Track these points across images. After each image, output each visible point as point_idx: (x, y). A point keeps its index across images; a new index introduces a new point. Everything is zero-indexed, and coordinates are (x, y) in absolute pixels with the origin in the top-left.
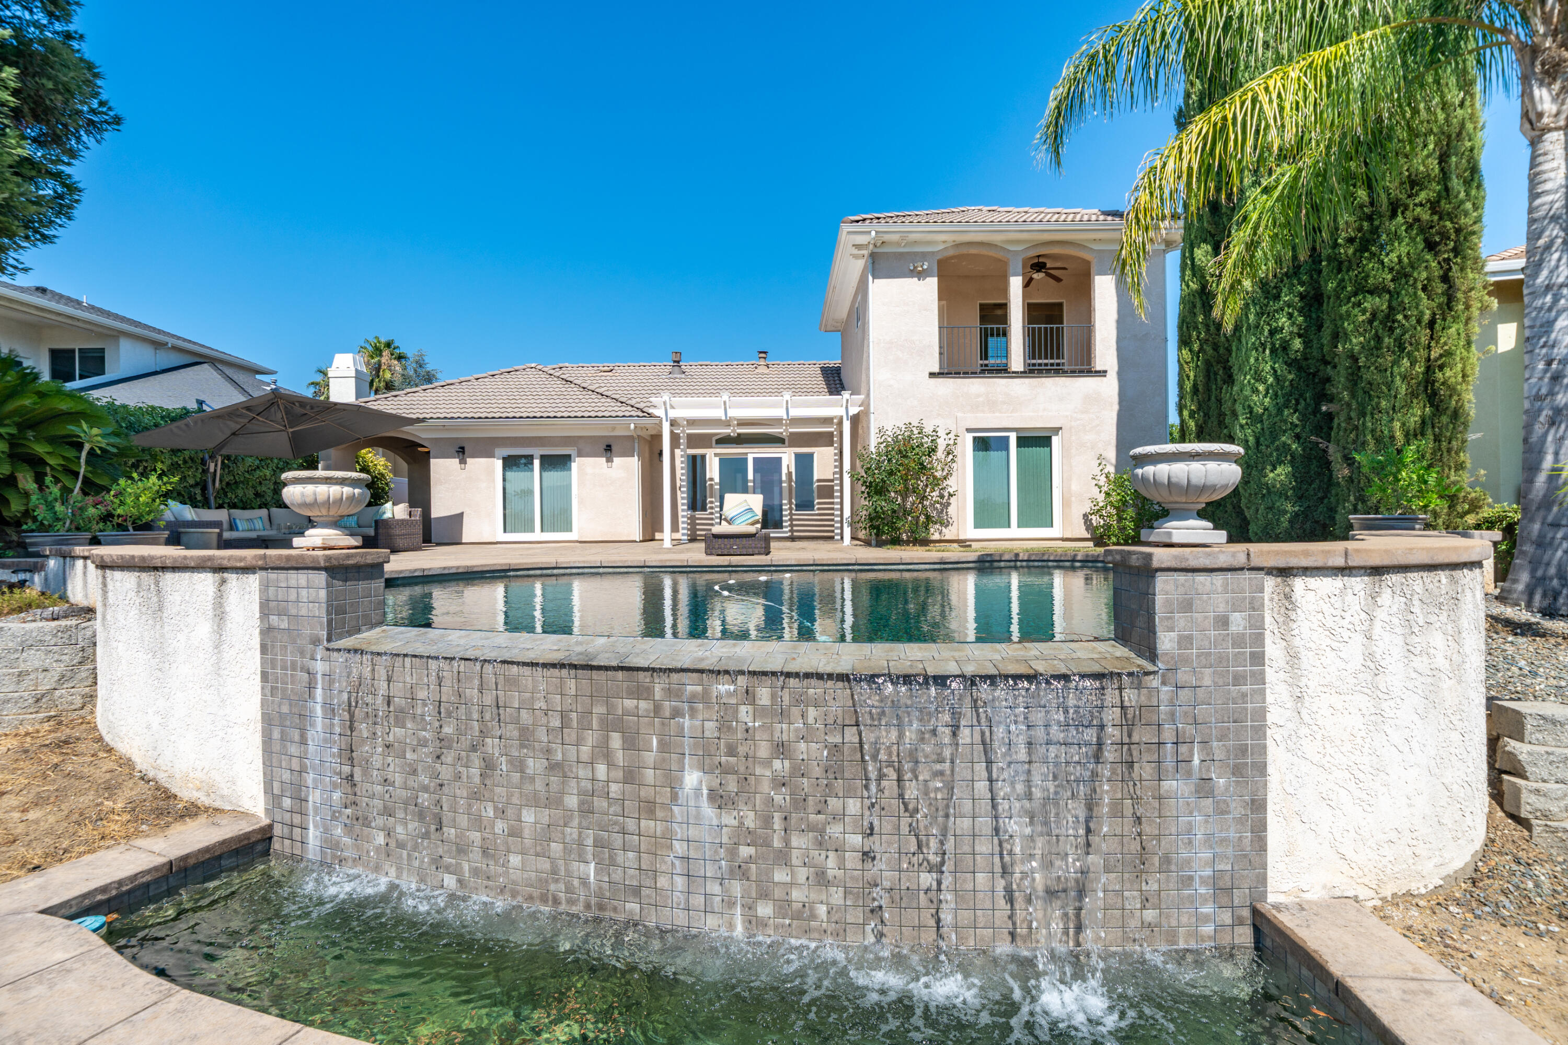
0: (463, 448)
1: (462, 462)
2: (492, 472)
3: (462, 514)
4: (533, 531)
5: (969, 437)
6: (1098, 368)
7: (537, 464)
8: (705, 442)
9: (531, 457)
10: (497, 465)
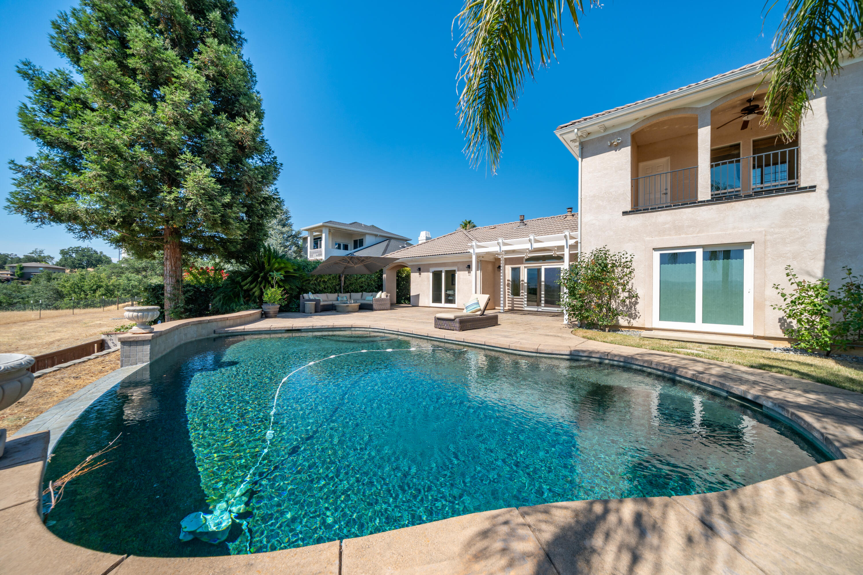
0: (420, 268)
1: (420, 274)
2: (429, 278)
3: (419, 295)
4: (441, 302)
5: (657, 255)
6: (802, 185)
7: (443, 274)
8: (520, 261)
9: (441, 271)
10: (431, 275)
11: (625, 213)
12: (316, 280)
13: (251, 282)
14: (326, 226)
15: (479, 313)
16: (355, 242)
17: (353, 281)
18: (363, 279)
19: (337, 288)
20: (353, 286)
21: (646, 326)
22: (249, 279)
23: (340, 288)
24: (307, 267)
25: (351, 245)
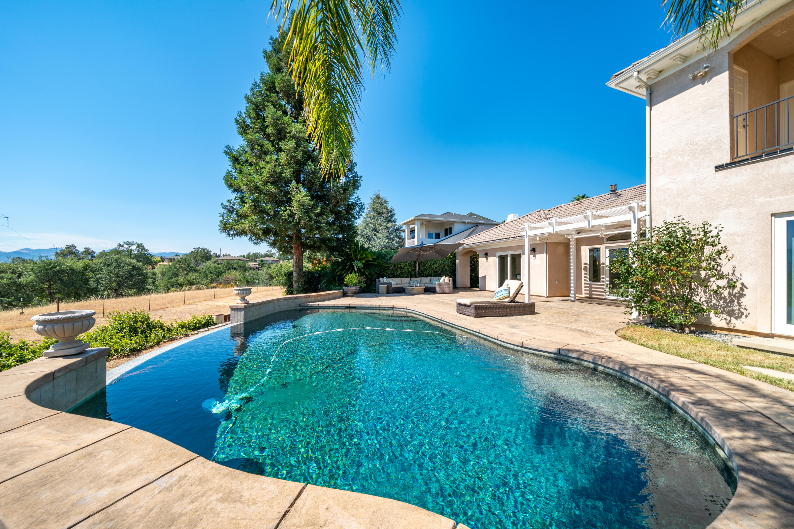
0: (487, 253)
1: (487, 259)
2: (495, 263)
3: (486, 276)
7: (509, 258)
8: (598, 240)
9: (507, 256)
10: (497, 260)
11: (719, 168)
12: (394, 266)
13: (342, 270)
14: (418, 219)
15: (507, 300)
16: (446, 230)
17: (427, 266)
18: (437, 265)
19: (413, 273)
20: (428, 271)
21: (759, 331)
22: (340, 268)
23: (416, 273)
24: (387, 256)
25: (442, 234)
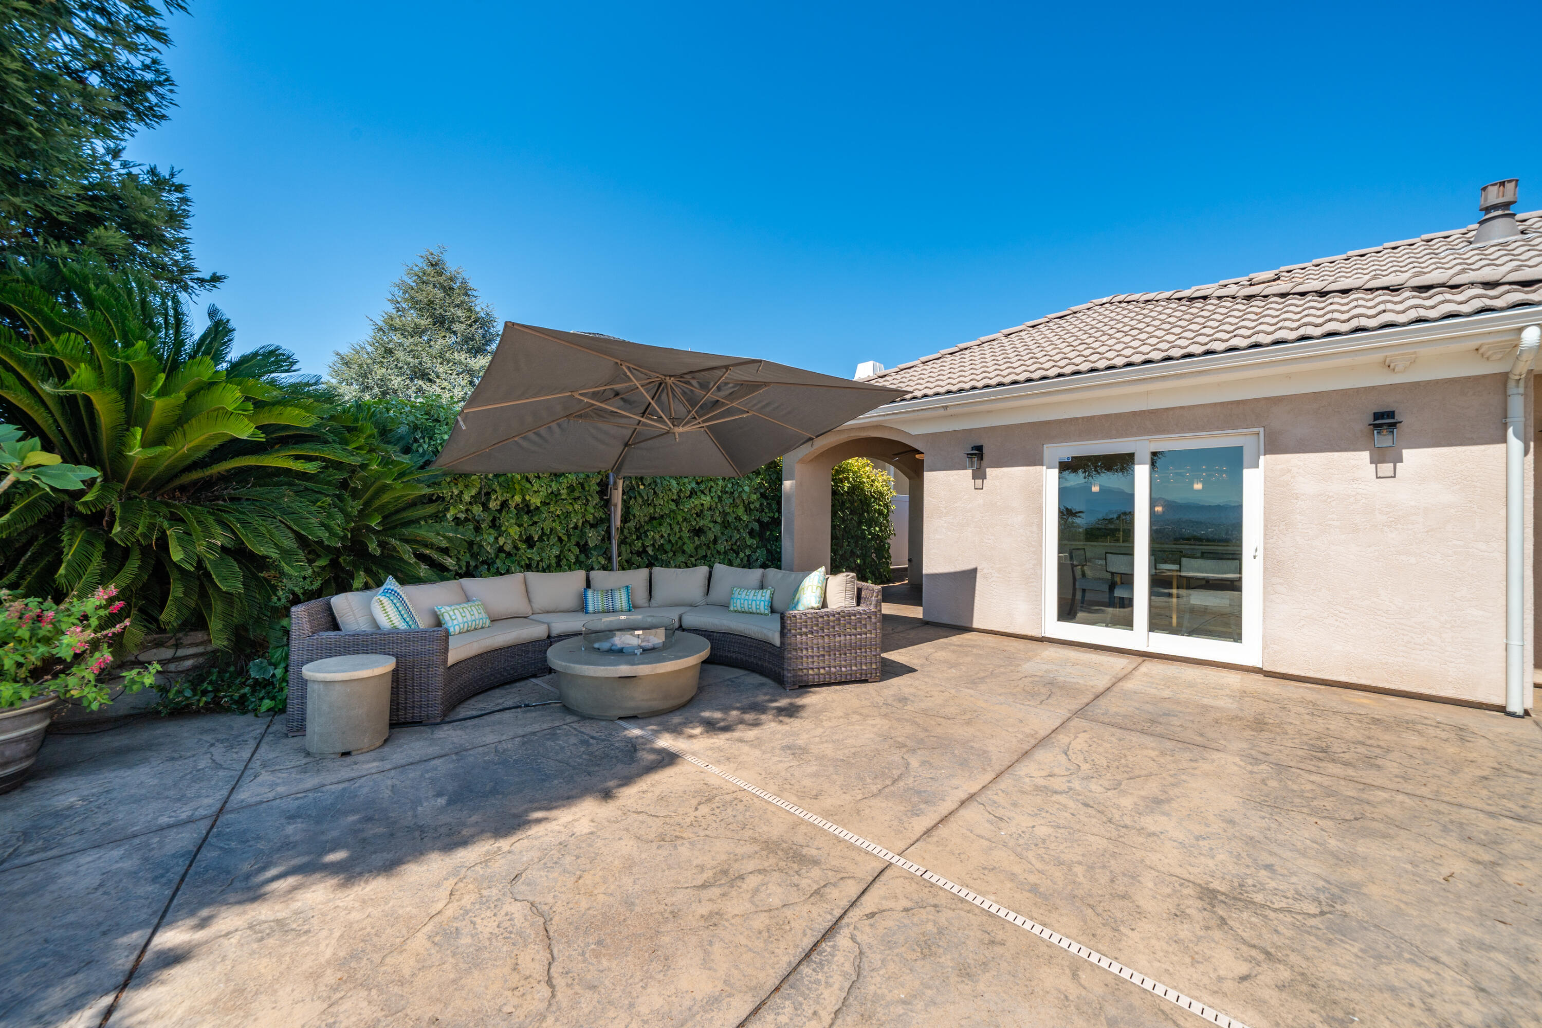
0: (980, 448)
1: (979, 475)
2: (1037, 493)
3: (975, 571)
4: (1128, 623)
7: (1142, 472)
9: (1124, 458)
10: (1046, 478)
12: (483, 498)
17: (663, 505)
18: (706, 500)
19: (593, 537)
20: (665, 530)
23: (608, 536)
